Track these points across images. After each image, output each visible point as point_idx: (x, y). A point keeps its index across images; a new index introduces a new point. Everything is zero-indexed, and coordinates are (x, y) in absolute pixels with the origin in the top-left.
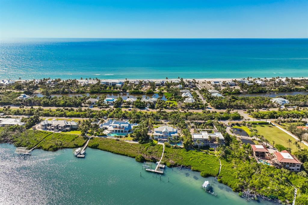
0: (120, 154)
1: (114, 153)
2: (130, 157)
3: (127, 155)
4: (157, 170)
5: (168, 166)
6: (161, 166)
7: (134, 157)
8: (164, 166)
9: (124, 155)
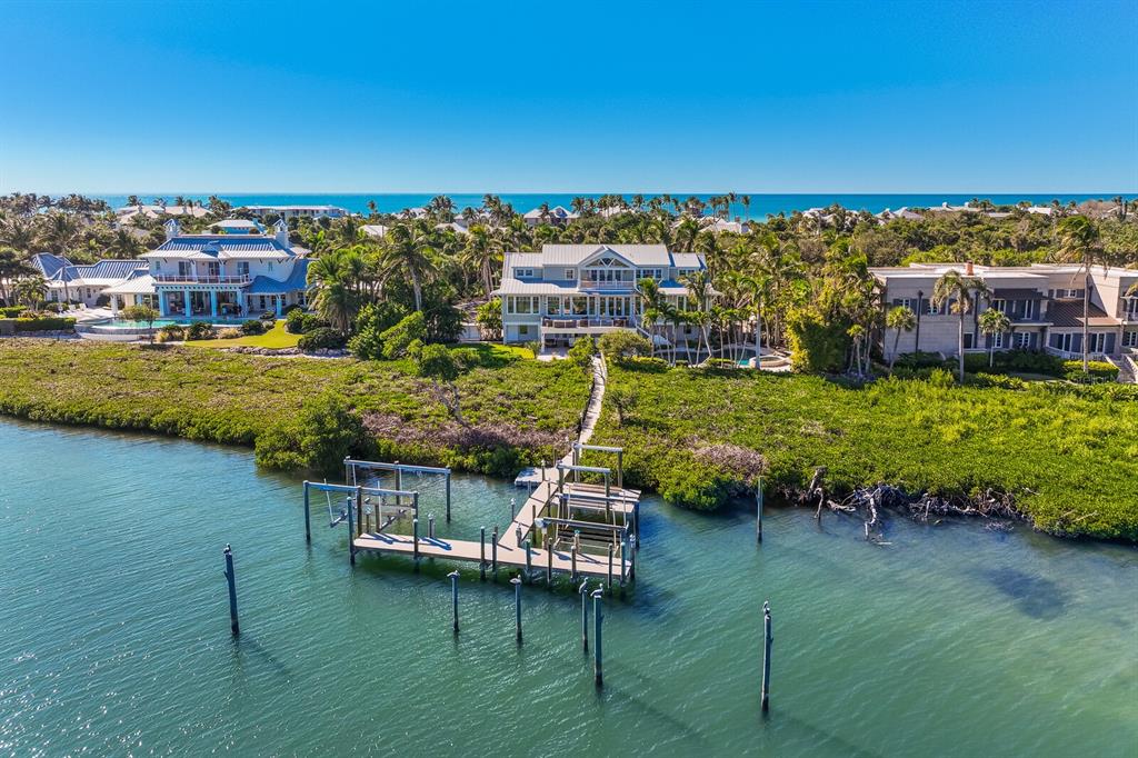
0: (97, 425)
1: (40, 421)
2: (206, 439)
3: (169, 432)
4: (531, 541)
5: (681, 505)
6: (586, 495)
7: (246, 442)
8: (625, 502)
9: (137, 429)
